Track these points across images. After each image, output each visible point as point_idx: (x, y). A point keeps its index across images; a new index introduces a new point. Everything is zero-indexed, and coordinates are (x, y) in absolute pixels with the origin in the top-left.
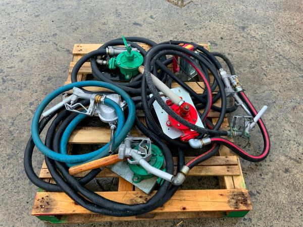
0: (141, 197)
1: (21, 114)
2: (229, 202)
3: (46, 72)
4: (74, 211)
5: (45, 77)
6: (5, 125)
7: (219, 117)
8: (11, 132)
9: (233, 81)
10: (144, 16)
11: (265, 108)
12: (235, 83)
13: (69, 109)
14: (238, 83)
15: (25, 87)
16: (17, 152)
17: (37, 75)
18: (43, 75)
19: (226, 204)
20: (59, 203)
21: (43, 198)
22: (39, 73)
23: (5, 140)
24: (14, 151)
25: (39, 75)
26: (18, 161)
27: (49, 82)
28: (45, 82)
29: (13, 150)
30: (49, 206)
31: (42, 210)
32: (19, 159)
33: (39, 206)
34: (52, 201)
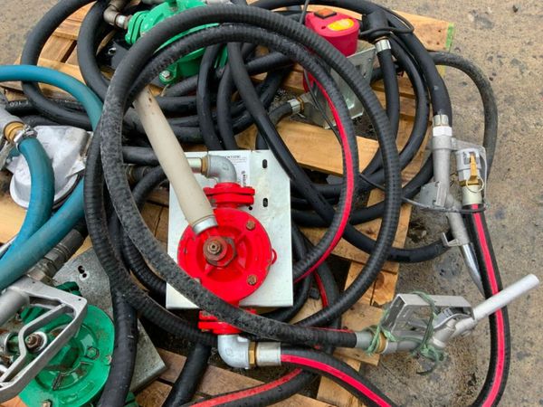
3: (30, 16)
7: (366, 266)
9: (462, 165)
11: (531, 281)
12: (466, 176)
14: (473, 178)
17: (9, 20)
18: (21, 22)
22: (14, 16)
25: (14, 19)
28: (18, 40)
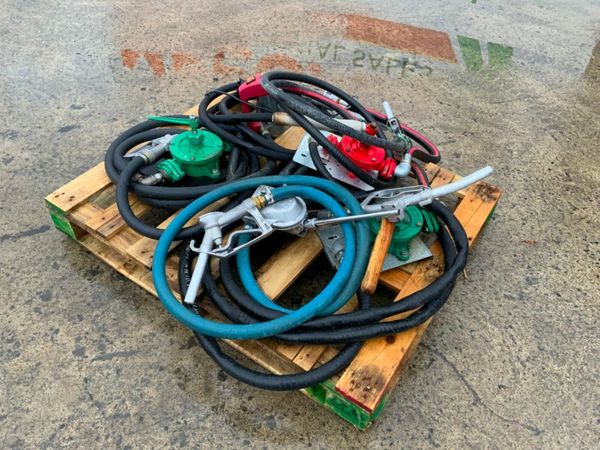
0: (428, 269)
1: (86, 380)
2: (484, 201)
4: (402, 350)
5: (30, 301)
6: (86, 420)
8: (116, 416)
10: (62, 112)
13: (225, 255)
15: (18, 344)
16: (179, 423)
19: (485, 205)
20: (376, 363)
21: (353, 382)
23: (131, 433)
24: (172, 426)
26: (204, 429)
27: (54, 300)
29: (166, 428)
30: (373, 379)
31: (374, 391)
32: (201, 424)
33: (364, 393)
34: (366, 370)
